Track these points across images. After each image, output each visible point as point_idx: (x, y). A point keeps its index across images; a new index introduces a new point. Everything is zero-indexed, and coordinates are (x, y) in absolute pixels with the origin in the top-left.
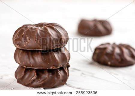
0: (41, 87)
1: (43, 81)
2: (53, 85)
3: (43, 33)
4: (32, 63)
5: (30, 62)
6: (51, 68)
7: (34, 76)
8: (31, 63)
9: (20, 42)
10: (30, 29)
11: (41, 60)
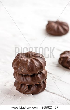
0: (31, 94)
1: (32, 91)
3: (31, 64)
5: (24, 81)
6: (37, 84)
7: (27, 88)
9: (18, 70)
10: (23, 62)
11: (31, 81)
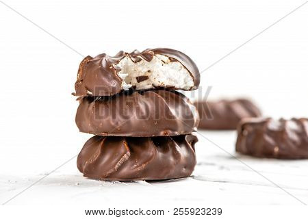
1: (145, 163)
2: (167, 173)
4: (119, 123)
5: (116, 121)
6: (162, 134)
7: (125, 153)
8: (117, 123)
